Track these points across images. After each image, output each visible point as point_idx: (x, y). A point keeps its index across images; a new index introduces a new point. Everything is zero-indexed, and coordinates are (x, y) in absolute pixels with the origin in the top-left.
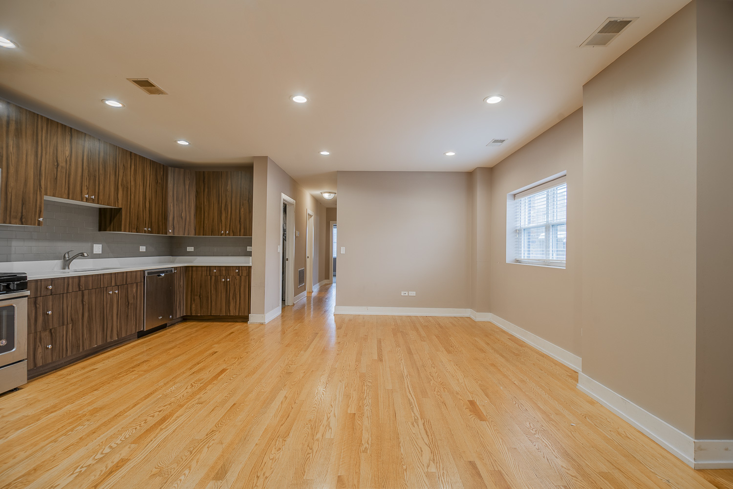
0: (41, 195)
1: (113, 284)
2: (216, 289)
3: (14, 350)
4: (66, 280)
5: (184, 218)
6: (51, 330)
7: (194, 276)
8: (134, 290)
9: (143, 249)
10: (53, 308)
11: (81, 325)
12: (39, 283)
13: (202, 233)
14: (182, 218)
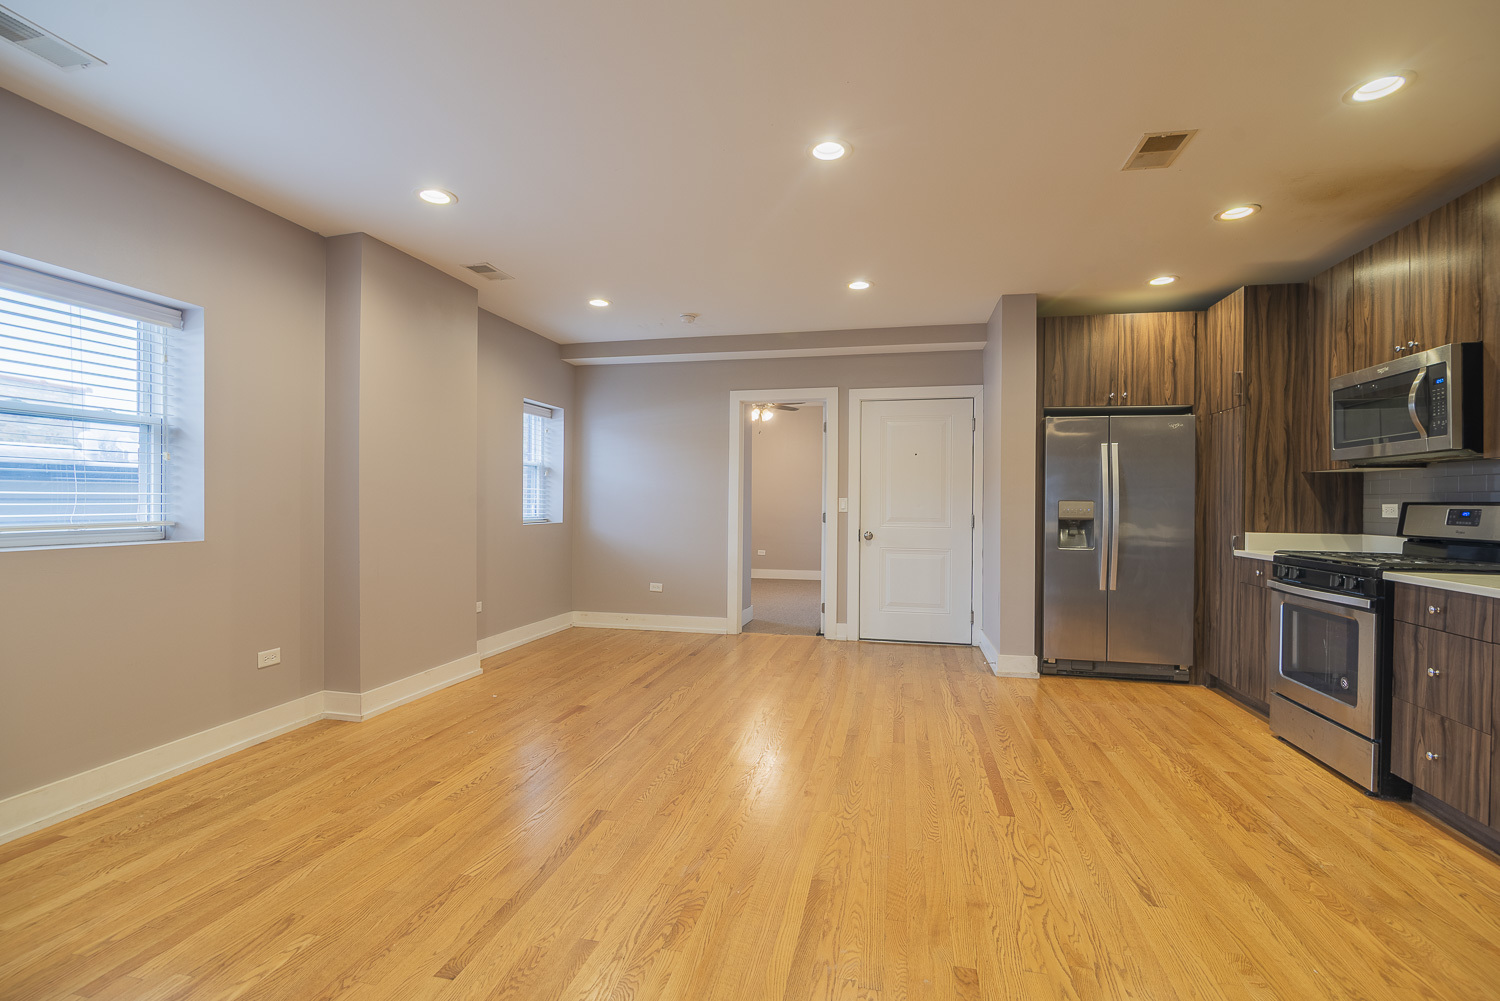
4: (1478, 605)
6: (1443, 720)
10: (1447, 667)
12: (1422, 595)
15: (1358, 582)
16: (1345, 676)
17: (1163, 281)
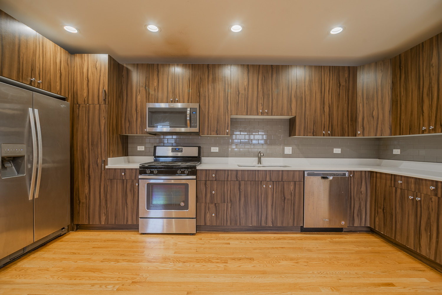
0: (228, 115)
1: (268, 179)
2: (402, 207)
3: (187, 210)
4: (226, 172)
5: (375, 117)
6: (215, 204)
7: (378, 185)
8: (292, 188)
9: (337, 151)
10: (217, 190)
11: (238, 206)
12: (208, 172)
13: (398, 132)
14: (373, 117)
15: (189, 171)
16: (183, 202)
17: (71, 29)
